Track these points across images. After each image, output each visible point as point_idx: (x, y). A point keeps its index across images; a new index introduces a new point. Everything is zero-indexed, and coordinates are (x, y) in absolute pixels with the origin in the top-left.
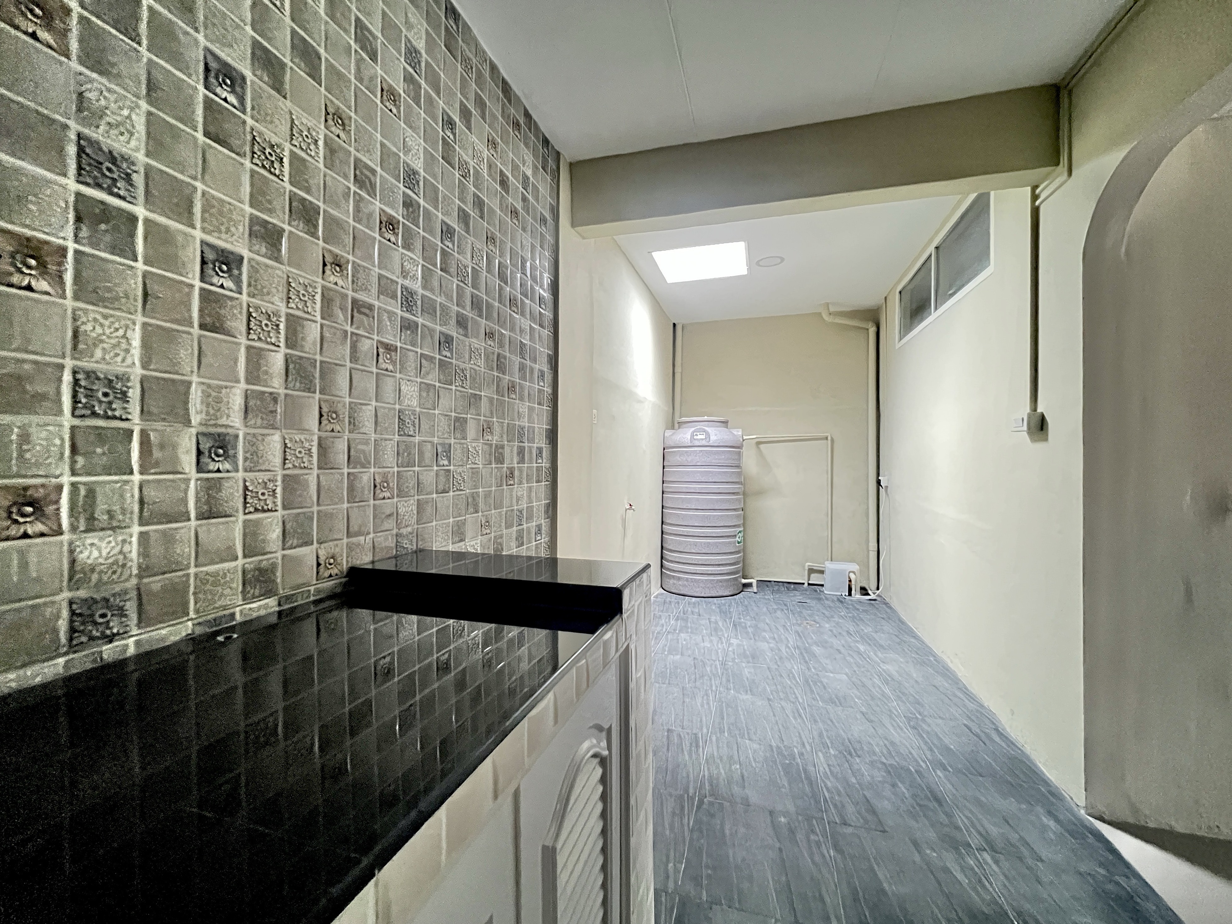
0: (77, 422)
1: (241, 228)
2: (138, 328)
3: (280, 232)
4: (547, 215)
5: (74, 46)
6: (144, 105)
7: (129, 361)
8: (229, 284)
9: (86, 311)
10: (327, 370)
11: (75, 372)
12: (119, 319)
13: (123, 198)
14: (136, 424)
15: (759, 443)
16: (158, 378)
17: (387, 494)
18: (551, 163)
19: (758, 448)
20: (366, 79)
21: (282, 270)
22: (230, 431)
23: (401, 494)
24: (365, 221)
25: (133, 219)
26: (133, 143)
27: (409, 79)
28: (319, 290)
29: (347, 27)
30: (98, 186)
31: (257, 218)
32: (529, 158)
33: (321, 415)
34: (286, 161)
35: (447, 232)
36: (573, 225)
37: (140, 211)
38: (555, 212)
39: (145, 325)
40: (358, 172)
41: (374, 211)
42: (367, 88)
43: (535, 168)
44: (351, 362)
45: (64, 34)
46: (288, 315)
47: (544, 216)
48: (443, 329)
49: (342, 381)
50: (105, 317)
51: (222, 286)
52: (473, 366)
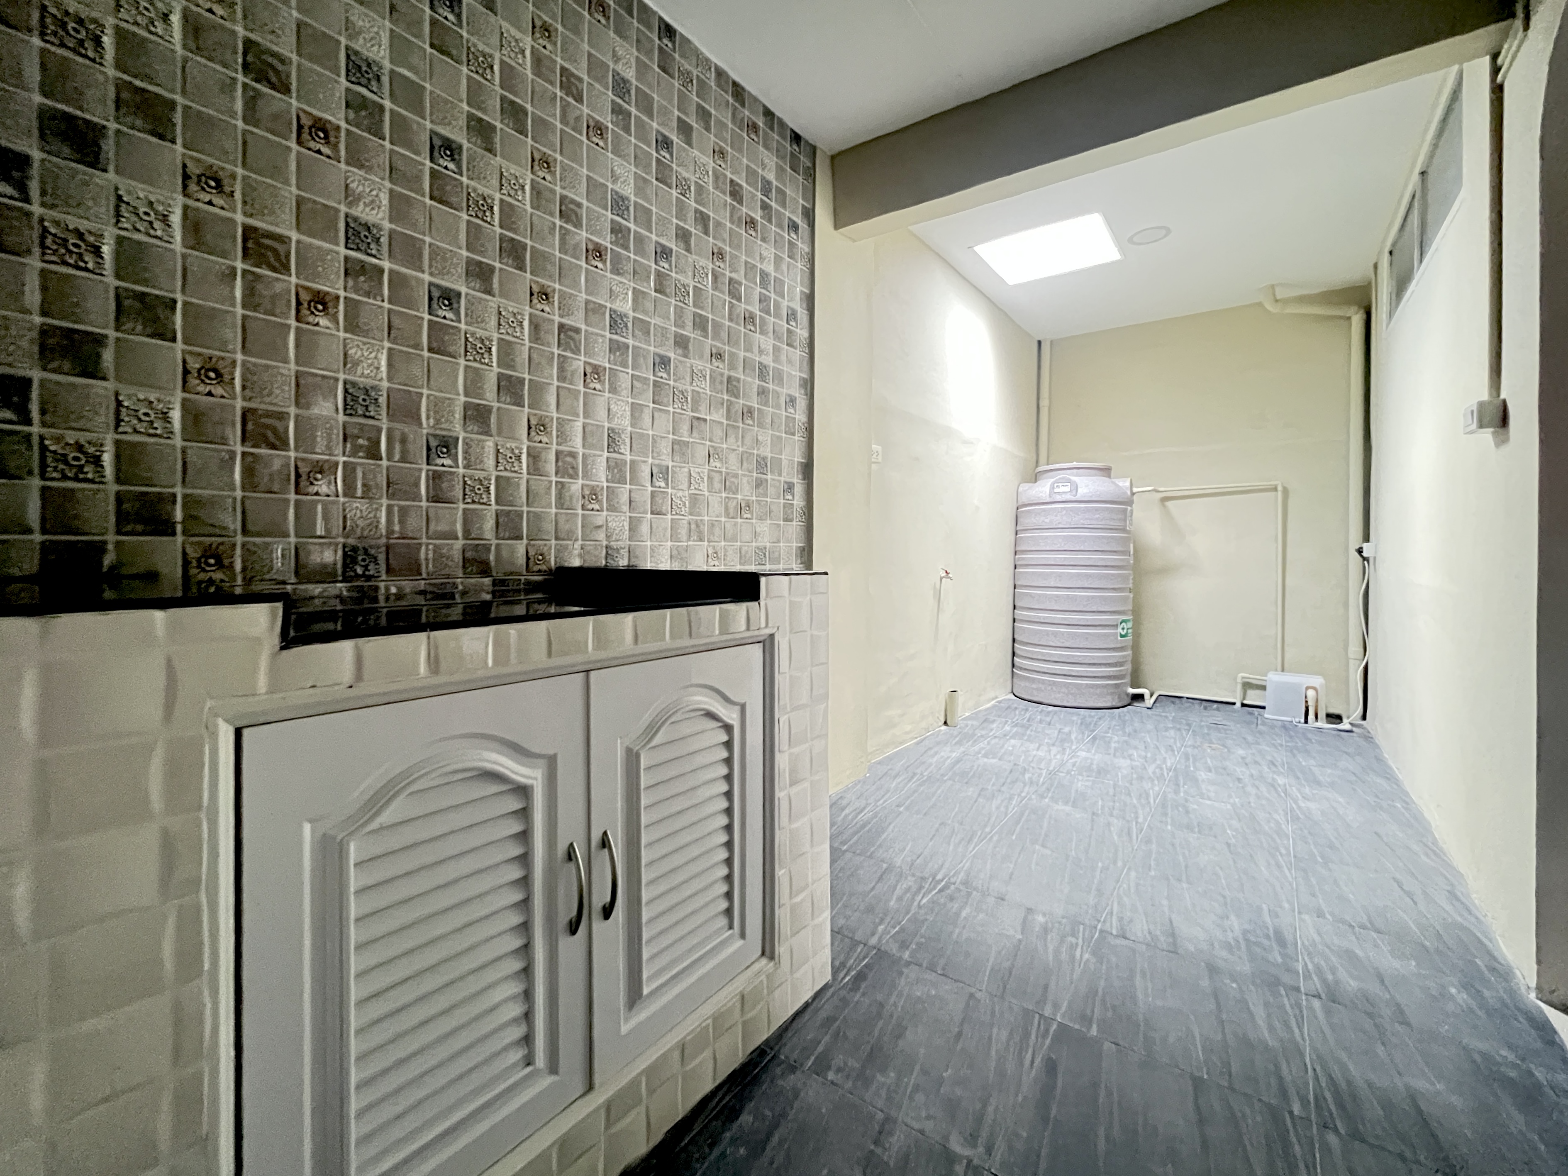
0: (347, 418)
1: (460, 270)
2: (385, 352)
3: (492, 269)
4: (799, 220)
5: (343, 153)
6: (388, 184)
7: (379, 377)
8: (450, 315)
9: (352, 340)
10: (538, 389)
11: (345, 383)
12: (373, 345)
13: (375, 256)
14: (384, 424)
15: (1164, 500)
16: (400, 390)
17: (597, 507)
18: (804, 160)
19: (1164, 506)
20: (572, 122)
21: (493, 302)
22: (451, 434)
23: (612, 508)
24: (570, 252)
25: (381, 271)
26: (380, 215)
27: (617, 110)
28: (527, 318)
29: (552, 78)
30: (358, 249)
31: (473, 259)
32: (772, 160)
33: (530, 428)
34: (496, 209)
35: (663, 253)
36: (837, 227)
37: (386, 265)
38: (809, 215)
39: (390, 349)
40: (563, 208)
41: (581, 241)
42: (573, 130)
43: (780, 170)
44: (558, 380)
45: (335, 147)
46: (500, 340)
47: (794, 222)
48: (658, 350)
49: (551, 399)
50: (365, 344)
51: (444, 317)
52: (697, 389)
